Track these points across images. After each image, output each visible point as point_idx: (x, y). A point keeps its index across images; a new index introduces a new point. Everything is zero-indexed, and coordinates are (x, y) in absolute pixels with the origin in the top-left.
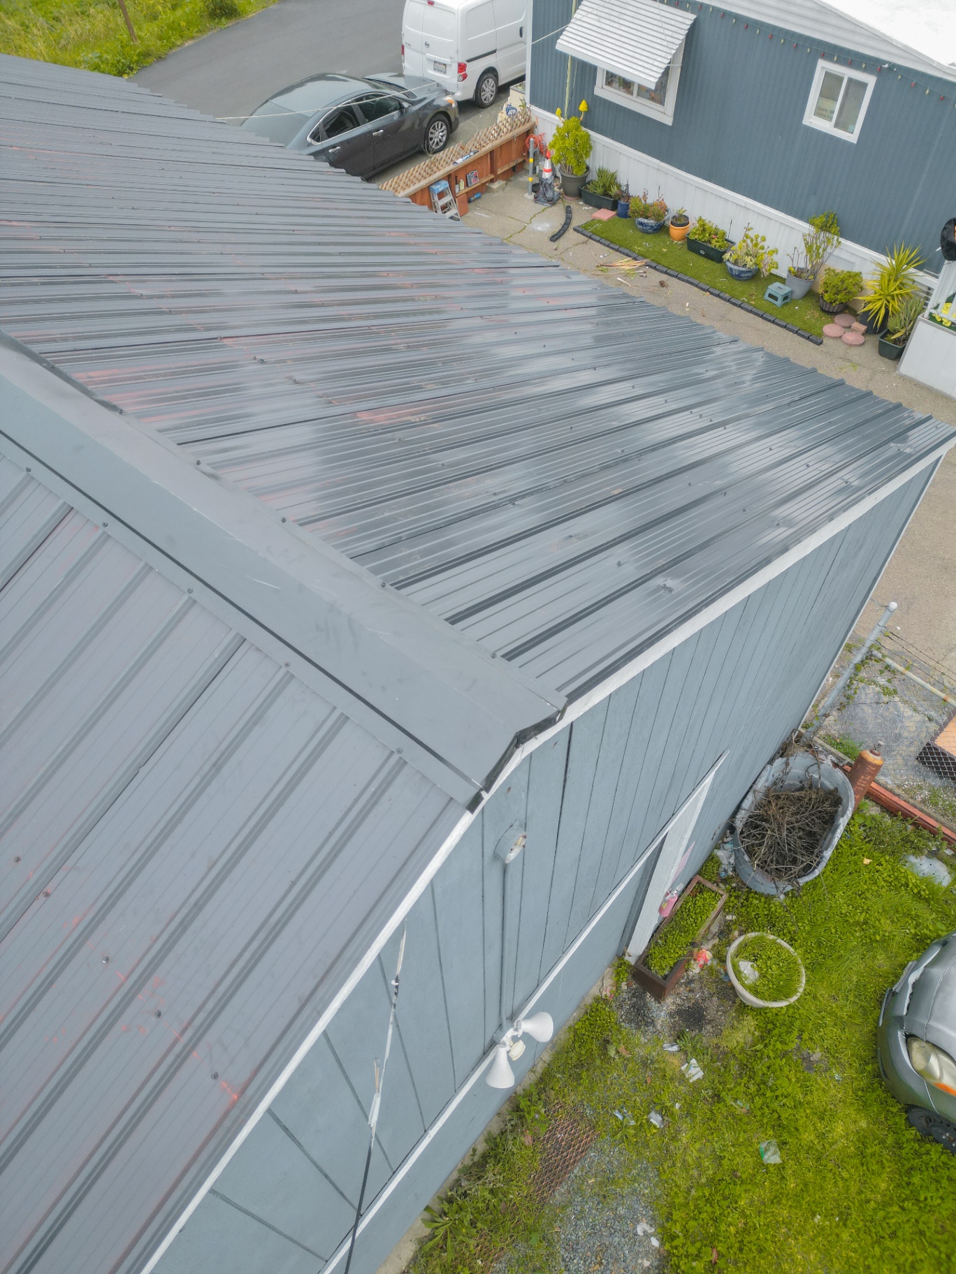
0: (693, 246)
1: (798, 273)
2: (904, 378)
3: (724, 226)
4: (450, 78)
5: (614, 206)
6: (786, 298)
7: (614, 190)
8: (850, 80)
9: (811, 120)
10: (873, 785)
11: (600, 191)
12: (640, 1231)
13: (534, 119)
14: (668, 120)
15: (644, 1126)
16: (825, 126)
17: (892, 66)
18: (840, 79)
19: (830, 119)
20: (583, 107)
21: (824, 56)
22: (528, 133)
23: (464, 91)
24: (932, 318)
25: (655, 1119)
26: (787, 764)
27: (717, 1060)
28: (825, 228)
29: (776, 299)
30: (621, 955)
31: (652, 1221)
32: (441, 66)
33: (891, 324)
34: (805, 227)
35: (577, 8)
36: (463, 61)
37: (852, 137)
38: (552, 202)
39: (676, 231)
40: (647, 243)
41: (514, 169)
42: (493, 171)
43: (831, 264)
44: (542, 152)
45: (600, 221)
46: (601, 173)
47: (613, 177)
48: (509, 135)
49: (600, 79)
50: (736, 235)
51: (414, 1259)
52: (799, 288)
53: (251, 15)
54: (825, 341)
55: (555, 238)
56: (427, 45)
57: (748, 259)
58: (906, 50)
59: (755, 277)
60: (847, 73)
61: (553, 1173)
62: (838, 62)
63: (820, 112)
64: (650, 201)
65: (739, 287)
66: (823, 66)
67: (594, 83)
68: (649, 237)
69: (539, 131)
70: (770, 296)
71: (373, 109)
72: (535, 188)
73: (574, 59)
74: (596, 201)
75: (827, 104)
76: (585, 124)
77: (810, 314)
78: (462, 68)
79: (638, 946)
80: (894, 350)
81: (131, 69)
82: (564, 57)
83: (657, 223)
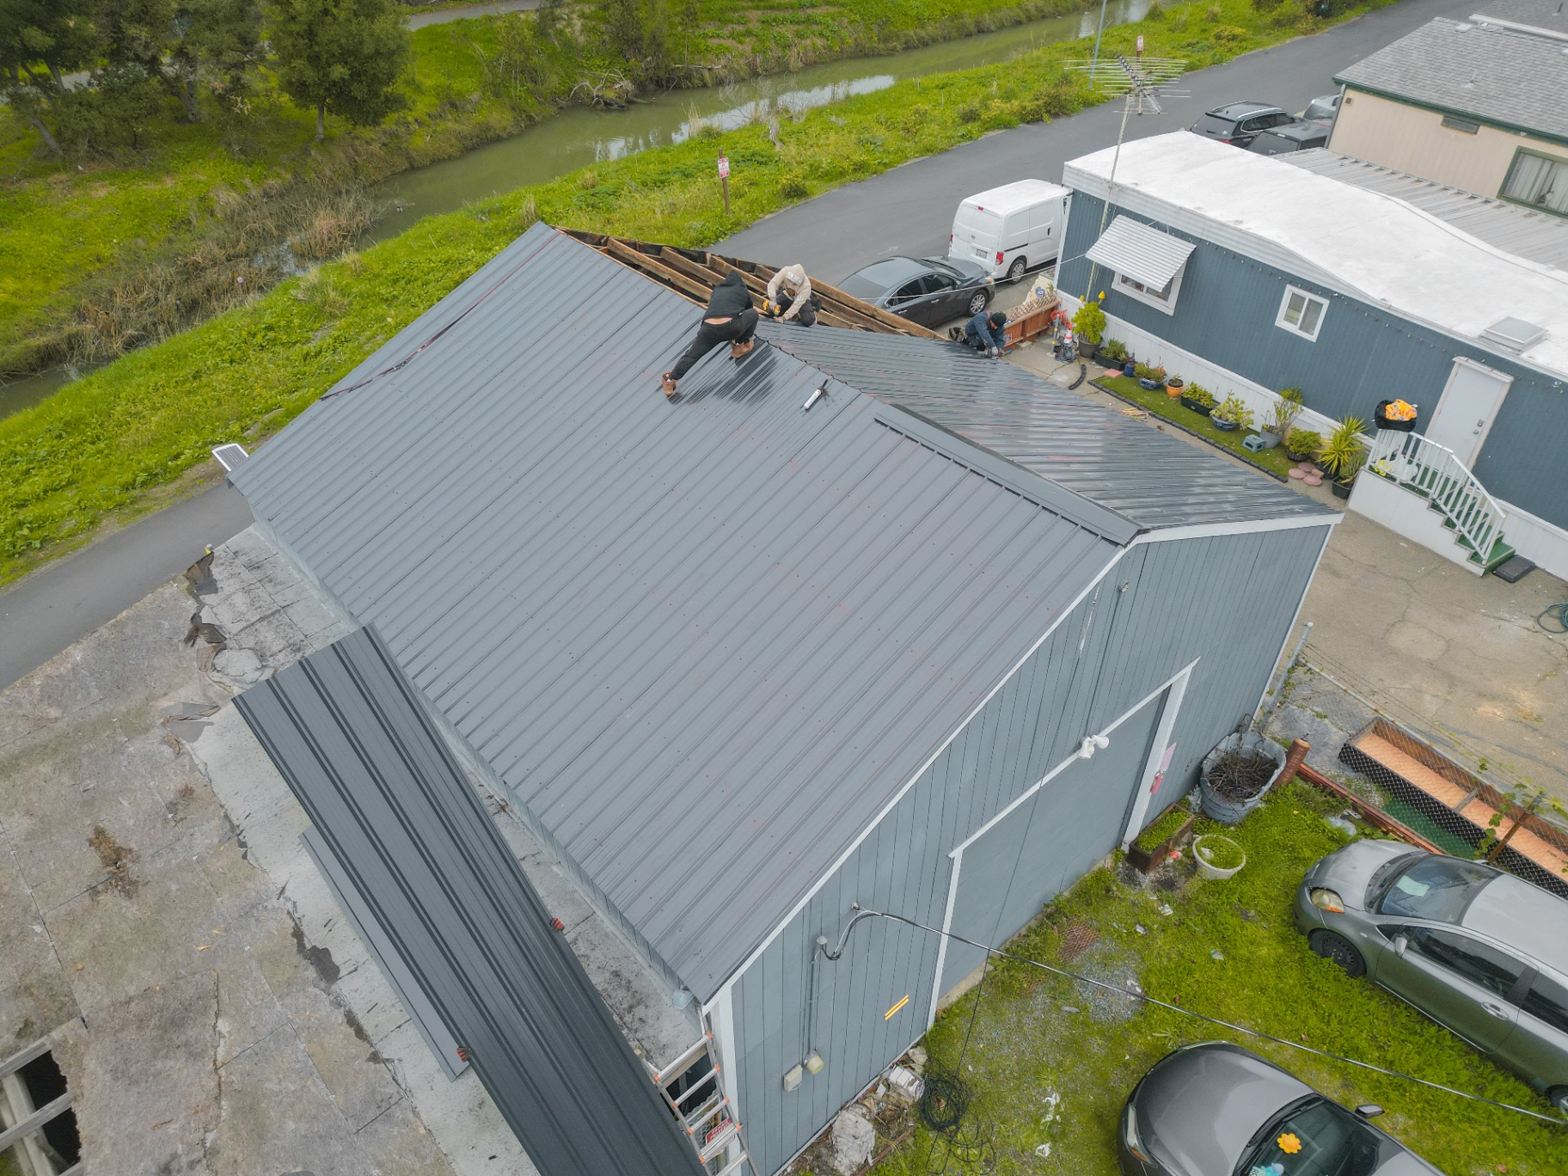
0: (1186, 402)
1: (1270, 430)
2: (1352, 512)
3: (1211, 390)
4: (989, 262)
5: (1121, 367)
6: (1259, 446)
7: (1123, 356)
8: (1310, 300)
9: (1281, 322)
10: (1302, 765)
11: (1110, 356)
12: (1128, 983)
13: (1059, 299)
14: (1171, 313)
15: (1132, 933)
16: (1293, 329)
17: (1340, 296)
18: (1304, 299)
19: (1296, 324)
20: (1101, 295)
21: (1290, 283)
22: (1053, 309)
23: (998, 271)
24: (1371, 468)
25: (1140, 930)
26: (1241, 739)
27: (1183, 905)
28: (1290, 398)
29: (1251, 446)
30: (1119, 842)
31: (1138, 980)
32: (983, 254)
33: (1343, 472)
34: (1277, 397)
35: (1104, 231)
36: (1001, 250)
37: (1313, 338)
38: (1070, 360)
39: (1172, 391)
40: (1147, 398)
41: (1039, 334)
42: (1023, 334)
43: (1296, 424)
44: (1064, 323)
45: (1109, 378)
46: (1112, 343)
47: (1122, 346)
48: (1039, 310)
49: (1117, 279)
50: (1221, 397)
51: (984, 979)
52: (1271, 441)
53: (817, 197)
54: (1290, 480)
55: (1072, 387)
56: (973, 237)
57: (1230, 416)
58: (1350, 287)
59: (1235, 429)
60: (1308, 296)
61: (1072, 950)
62: (1300, 288)
63: (1288, 318)
64: (1152, 366)
65: (1222, 435)
66: (1290, 290)
67: (1112, 280)
68: (1150, 393)
69: (1062, 309)
70: (1247, 444)
71: (932, 283)
72: (1057, 349)
73: (1097, 265)
74: (1107, 363)
75: (1295, 314)
76: (1101, 307)
77: (1279, 461)
78: (1000, 257)
79: (1131, 837)
80: (1343, 490)
81: (726, 234)
82: (1091, 262)
83: (1157, 384)
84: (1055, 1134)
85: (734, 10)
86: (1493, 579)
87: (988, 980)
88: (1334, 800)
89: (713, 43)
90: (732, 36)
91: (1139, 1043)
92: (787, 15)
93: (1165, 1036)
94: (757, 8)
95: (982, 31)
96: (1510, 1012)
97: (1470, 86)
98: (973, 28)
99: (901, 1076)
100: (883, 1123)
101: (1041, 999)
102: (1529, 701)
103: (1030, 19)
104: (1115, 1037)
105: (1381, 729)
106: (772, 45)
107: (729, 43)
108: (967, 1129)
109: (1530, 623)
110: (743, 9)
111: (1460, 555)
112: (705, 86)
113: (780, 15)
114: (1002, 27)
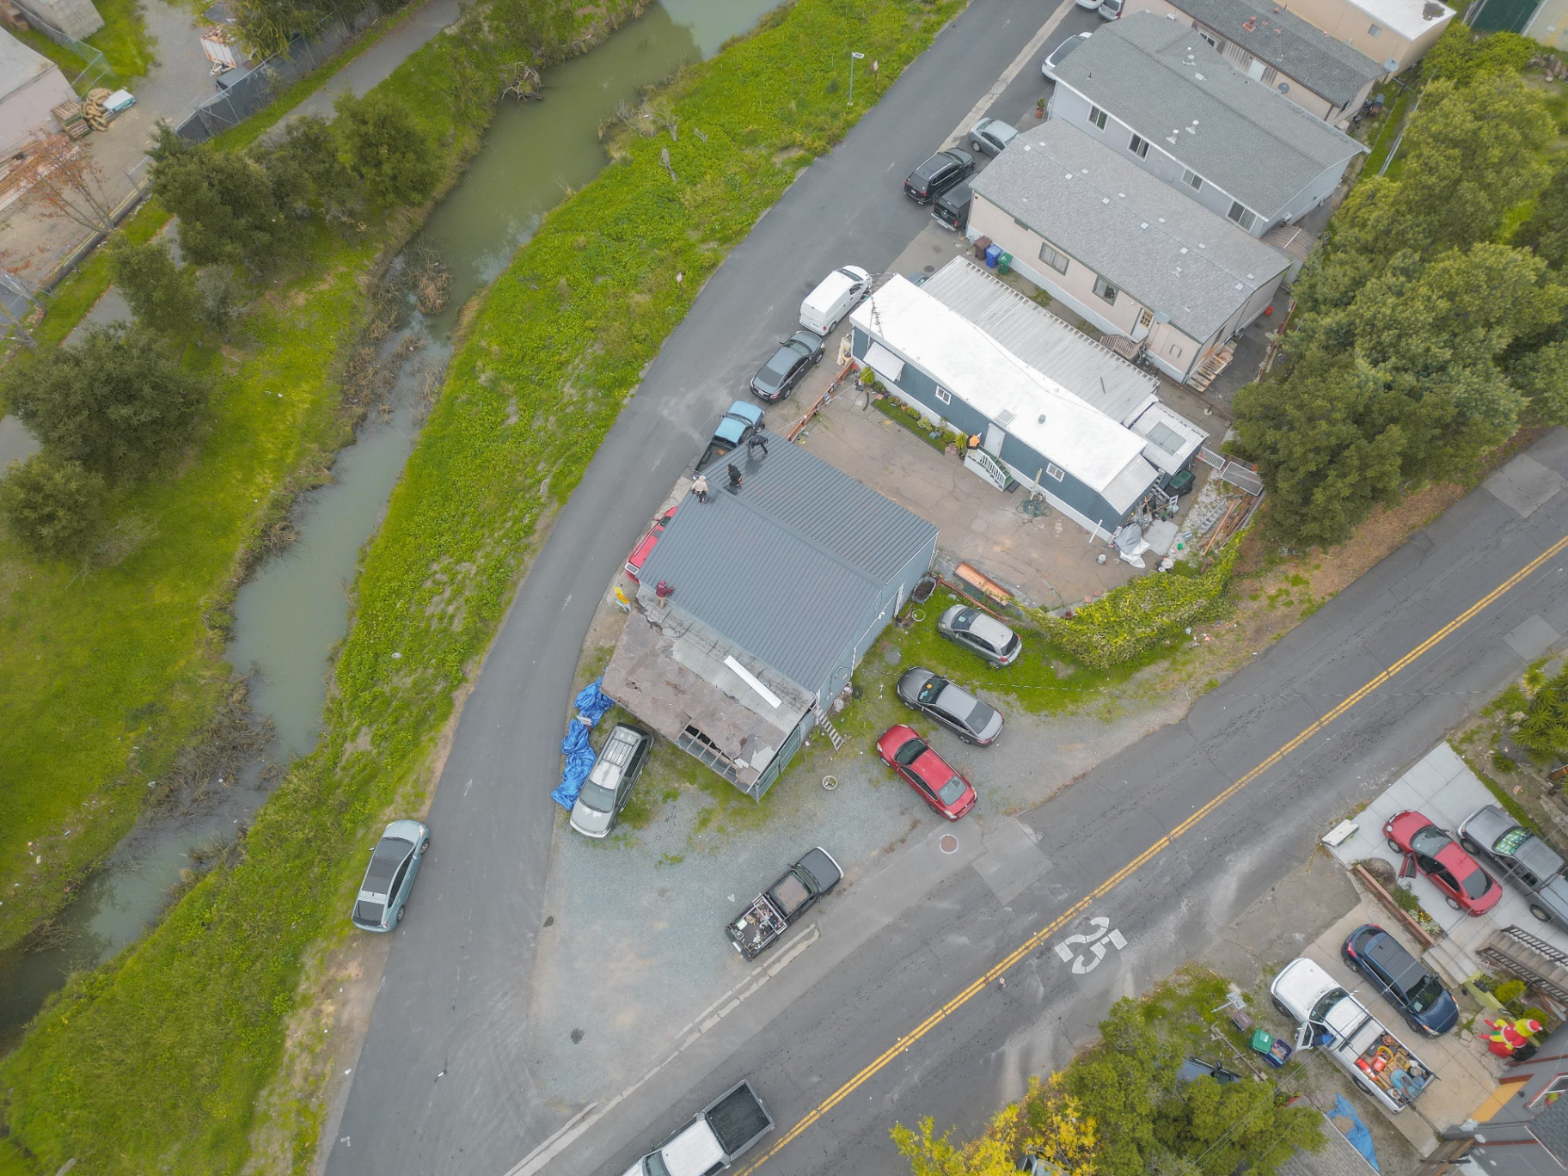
0: (909, 415)
1: (938, 430)
2: (965, 467)
5: (883, 394)
7: (883, 390)
8: (945, 393)
9: (937, 395)
10: (941, 581)
11: (878, 388)
12: (898, 654)
13: (854, 360)
15: (898, 640)
18: (943, 392)
19: (942, 398)
21: (938, 386)
22: (852, 364)
24: (969, 457)
25: (900, 639)
26: (923, 578)
27: (910, 631)
28: (944, 419)
29: (932, 438)
30: (893, 616)
31: (900, 653)
34: (940, 417)
35: (869, 349)
39: (903, 410)
40: (894, 412)
41: (848, 375)
43: (947, 428)
45: (878, 400)
46: (878, 382)
47: (883, 385)
50: (921, 415)
52: (938, 435)
54: (946, 454)
55: (865, 409)
57: (924, 423)
58: (956, 394)
59: (926, 430)
61: (883, 649)
62: (941, 388)
64: (895, 395)
68: (895, 410)
69: (856, 363)
70: (931, 436)
74: (877, 391)
75: (941, 395)
77: (941, 445)
78: (825, 328)
79: (896, 614)
80: (963, 458)
83: (899, 405)
84: (882, 693)
86: (1007, 492)
87: (864, 661)
88: (951, 590)
91: (900, 669)
93: (906, 666)
96: (978, 647)
97: (1025, 200)
99: (847, 689)
100: (845, 700)
101: (877, 664)
102: (1008, 542)
104: (895, 669)
105: (964, 563)
108: (864, 696)
109: (1014, 511)
111: (996, 486)
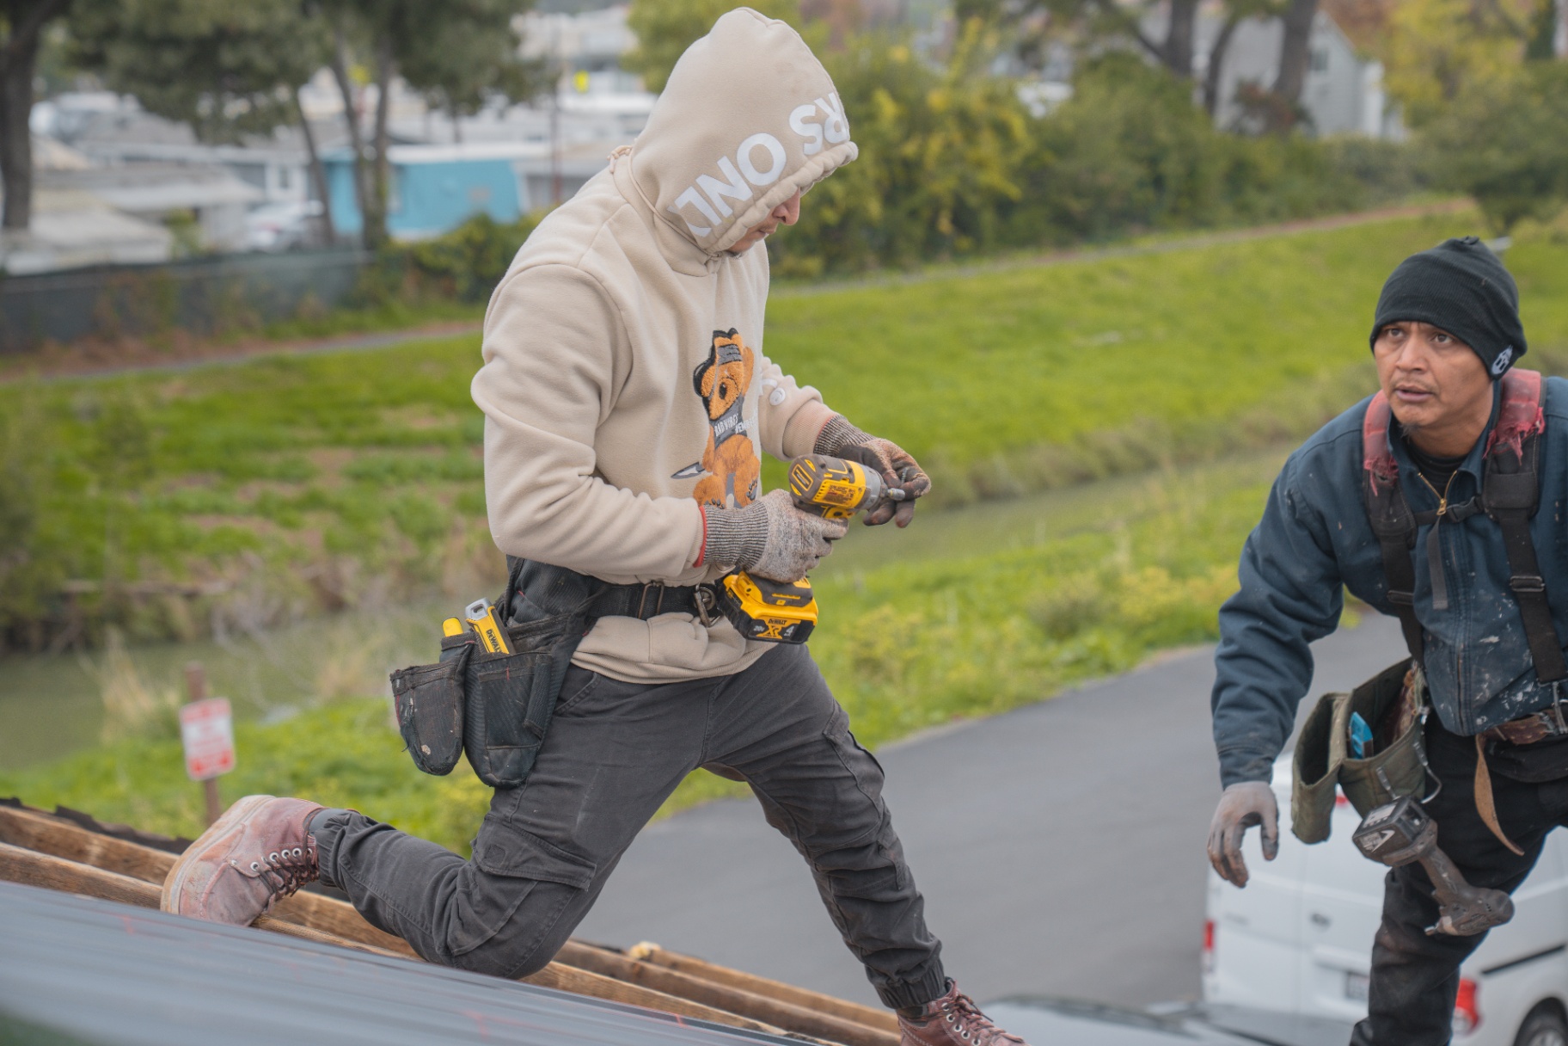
56: (1320, 920)
85: (268, 446)
89: (203, 526)
90: (263, 509)
92: (435, 457)
94: (339, 442)
95: (989, 494)
98: (965, 490)
103: (1114, 470)
106: (387, 530)
107: (251, 526)
110: (296, 444)
112: (171, 637)
113: (411, 459)
114: (1042, 487)
